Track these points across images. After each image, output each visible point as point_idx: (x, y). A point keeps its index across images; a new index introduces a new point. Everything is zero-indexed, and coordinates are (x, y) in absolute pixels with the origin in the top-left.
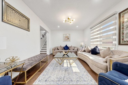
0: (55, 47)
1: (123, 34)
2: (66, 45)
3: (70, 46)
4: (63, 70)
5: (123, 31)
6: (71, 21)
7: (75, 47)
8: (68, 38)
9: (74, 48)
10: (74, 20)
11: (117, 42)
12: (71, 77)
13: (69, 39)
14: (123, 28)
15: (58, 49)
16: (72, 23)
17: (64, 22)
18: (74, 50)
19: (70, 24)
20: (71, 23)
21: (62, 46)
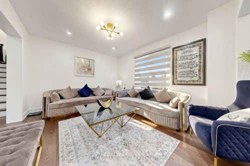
0: (51, 92)
1: (176, 72)
2: (86, 85)
3: (96, 87)
4: (120, 147)
5: (176, 69)
6: (113, 34)
7: (105, 89)
8: (90, 70)
9: (103, 92)
10: (122, 34)
11: (170, 82)
12: (148, 152)
13: (92, 72)
14: (176, 66)
15: (62, 98)
16: (112, 38)
17: (98, 28)
18: (103, 94)
19: (108, 38)
20: (110, 36)
21: (72, 88)
